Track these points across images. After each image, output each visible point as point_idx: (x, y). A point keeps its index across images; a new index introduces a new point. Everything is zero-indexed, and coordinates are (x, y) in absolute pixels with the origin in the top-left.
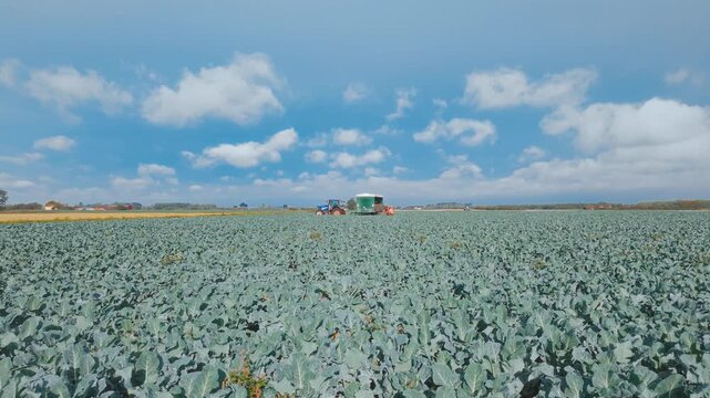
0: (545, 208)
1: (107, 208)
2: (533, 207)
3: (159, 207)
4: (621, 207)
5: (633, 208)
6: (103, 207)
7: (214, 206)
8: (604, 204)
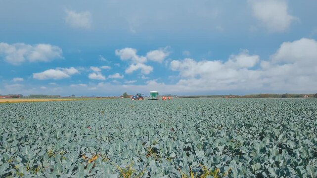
0: (208, 97)
1: (7, 97)
2: (202, 97)
3: (32, 96)
4: (238, 97)
5: (243, 97)
6: (4, 96)
7: (60, 96)
8: (231, 95)
